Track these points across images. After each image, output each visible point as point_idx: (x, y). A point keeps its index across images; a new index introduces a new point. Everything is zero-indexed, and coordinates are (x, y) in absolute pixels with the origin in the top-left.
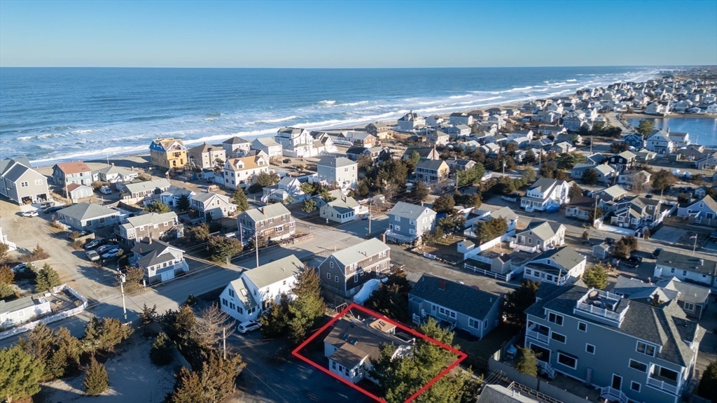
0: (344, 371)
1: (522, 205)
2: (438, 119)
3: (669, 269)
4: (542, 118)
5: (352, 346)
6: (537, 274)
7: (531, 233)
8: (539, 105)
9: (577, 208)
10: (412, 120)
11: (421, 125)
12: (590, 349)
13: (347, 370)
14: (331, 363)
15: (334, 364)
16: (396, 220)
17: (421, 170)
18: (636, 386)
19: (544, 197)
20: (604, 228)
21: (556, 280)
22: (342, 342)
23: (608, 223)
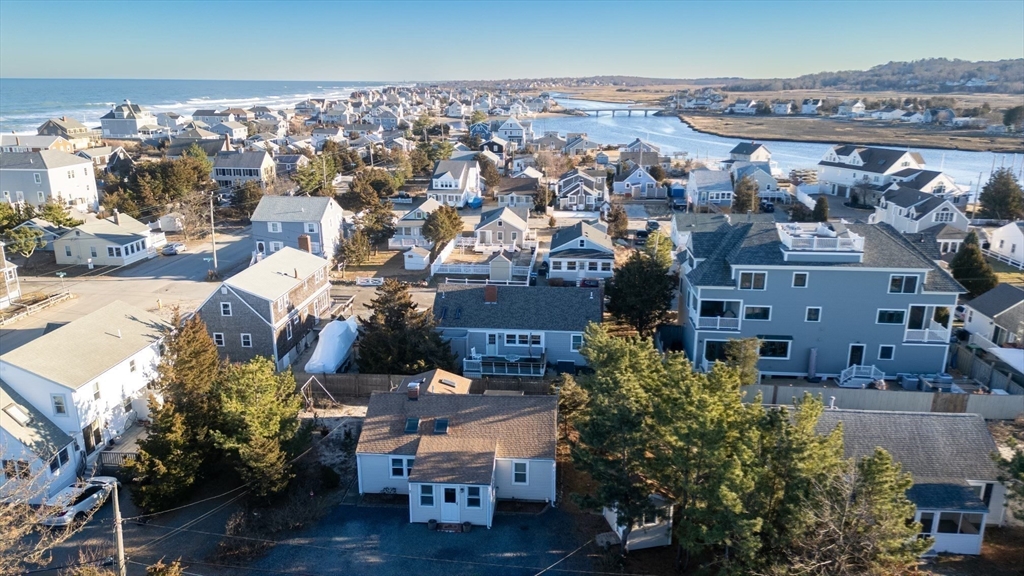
0: (462, 497)
2: (177, 117)
4: (335, 119)
5: (443, 437)
6: (572, 266)
7: (500, 224)
8: (318, 105)
9: (514, 194)
10: (131, 117)
11: (154, 127)
12: (814, 314)
13: (474, 491)
14: (415, 492)
15: (427, 490)
16: (270, 229)
17: (224, 172)
18: (886, 352)
19: (460, 187)
20: (558, 215)
21: (606, 267)
22: (407, 439)
23: (557, 208)
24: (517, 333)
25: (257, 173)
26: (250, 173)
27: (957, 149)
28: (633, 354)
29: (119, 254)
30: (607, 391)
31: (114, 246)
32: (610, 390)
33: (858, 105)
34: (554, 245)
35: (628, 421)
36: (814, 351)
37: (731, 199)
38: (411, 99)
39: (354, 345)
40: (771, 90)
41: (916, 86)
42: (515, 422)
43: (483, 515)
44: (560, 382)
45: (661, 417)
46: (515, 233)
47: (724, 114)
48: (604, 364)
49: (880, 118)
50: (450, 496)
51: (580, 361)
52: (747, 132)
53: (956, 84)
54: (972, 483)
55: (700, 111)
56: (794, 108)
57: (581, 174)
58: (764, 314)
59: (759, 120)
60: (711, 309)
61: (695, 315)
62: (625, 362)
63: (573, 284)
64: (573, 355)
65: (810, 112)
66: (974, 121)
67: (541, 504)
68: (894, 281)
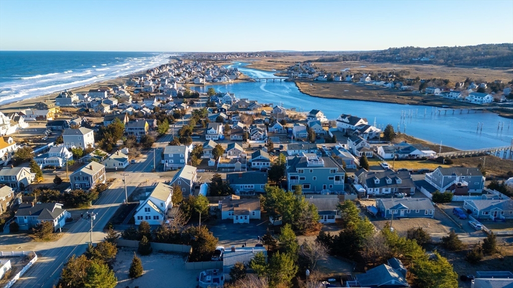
0: (244, 218)
1: (207, 139)
2: (85, 95)
3: (293, 151)
4: (148, 90)
5: (238, 207)
6: (258, 164)
7: (235, 149)
9: (236, 135)
10: (69, 97)
11: (78, 101)
12: (315, 178)
13: (246, 217)
14: (235, 217)
15: (237, 217)
16: (170, 156)
17: (131, 129)
18: (331, 186)
19: (217, 133)
20: (251, 142)
21: (268, 164)
22: (231, 208)
23: (250, 140)
24: (248, 185)
25: (143, 129)
26: (141, 129)
27: (397, 103)
28: (274, 190)
29: (122, 165)
30: (270, 197)
31: (121, 163)
32: (270, 196)
33: (368, 78)
34: (252, 158)
35: (274, 202)
36: (315, 187)
37: (307, 135)
38: (174, 73)
39: (208, 189)
40: (338, 61)
41: (400, 60)
42: (252, 204)
43: (247, 221)
44: (260, 196)
45: (279, 201)
46: (239, 152)
47: (314, 81)
48: (269, 192)
49: (376, 85)
50: (241, 218)
51: (263, 191)
52: (321, 94)
53: (416, 59)
54: (334, 210)
55: (304, 79)
56: (343, 78)
57: (258, 127)
58: (304, 179)
59: (328, 85)
60: (292, 178)
61: (289, 179)
62: (273, 191)
63: (259, 169)
64: (261, 190)
65: (349, 80)
66: (409, 88)
67: (258, 219)
68: (331, 171)
